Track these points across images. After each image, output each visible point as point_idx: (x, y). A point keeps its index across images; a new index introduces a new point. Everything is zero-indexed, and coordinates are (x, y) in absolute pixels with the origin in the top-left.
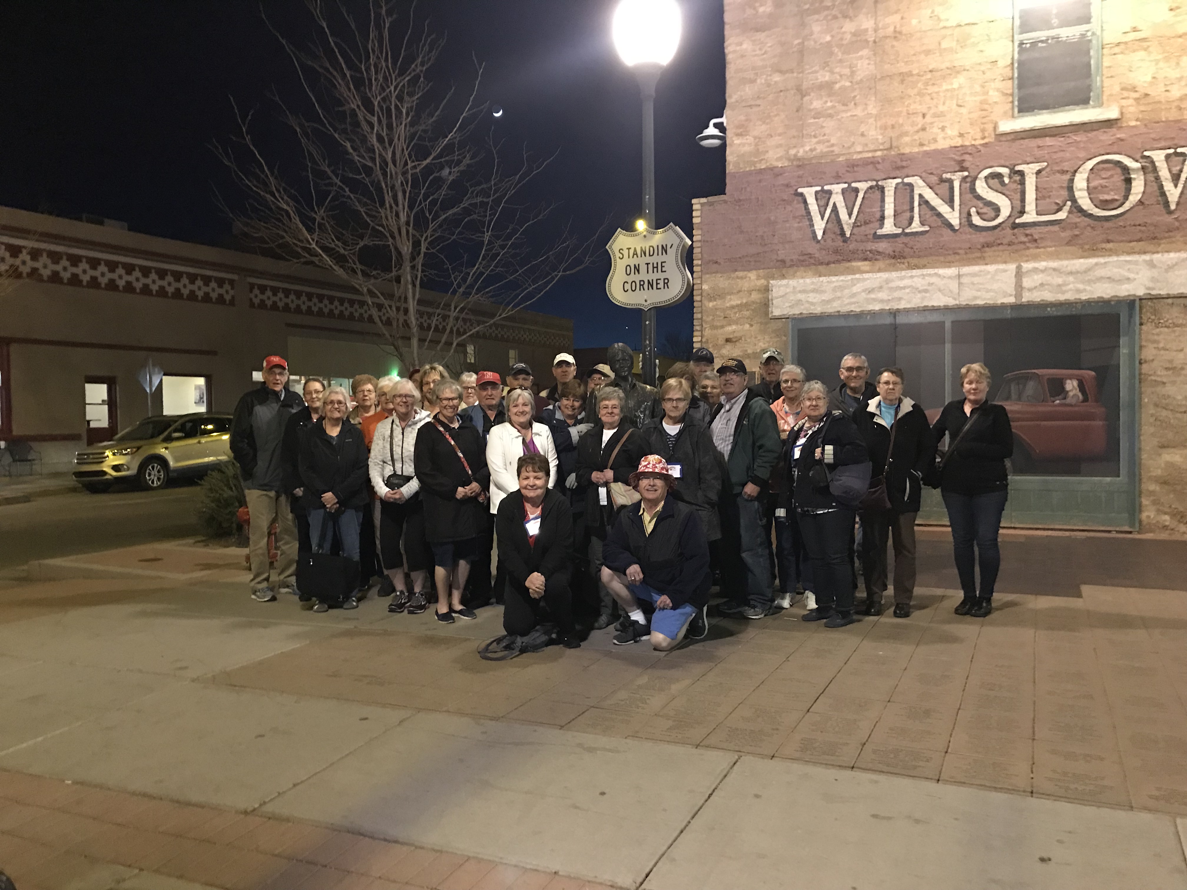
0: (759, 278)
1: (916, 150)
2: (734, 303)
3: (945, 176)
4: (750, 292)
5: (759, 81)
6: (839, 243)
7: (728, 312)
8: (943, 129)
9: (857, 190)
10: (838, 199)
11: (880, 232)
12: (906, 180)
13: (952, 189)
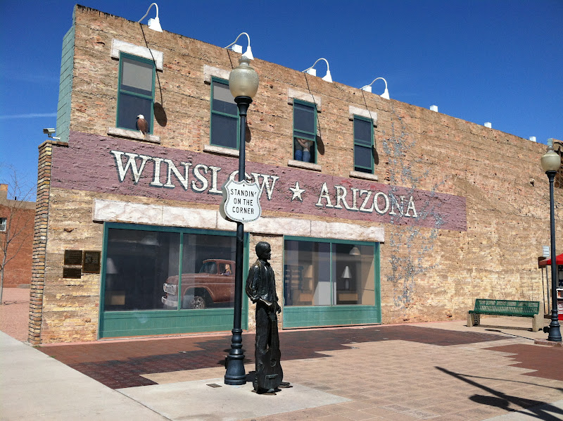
0: (86, 195)
1: (170, 147)
2: (70, 208)
3: (183, 163)
4: (81, 202)
5: (92, 85)
6: (132, 184)
7: (66, 212)
8: (182, 140)
9: (142, 159)
10: (132, 161)
11: (153, 183)
12: (166, 160)
13: (185, 169)
